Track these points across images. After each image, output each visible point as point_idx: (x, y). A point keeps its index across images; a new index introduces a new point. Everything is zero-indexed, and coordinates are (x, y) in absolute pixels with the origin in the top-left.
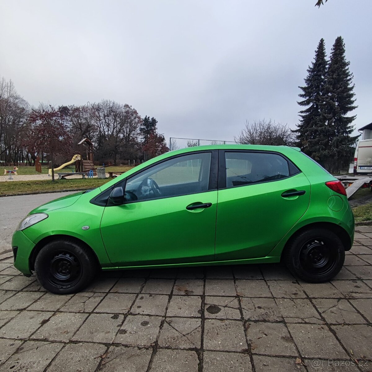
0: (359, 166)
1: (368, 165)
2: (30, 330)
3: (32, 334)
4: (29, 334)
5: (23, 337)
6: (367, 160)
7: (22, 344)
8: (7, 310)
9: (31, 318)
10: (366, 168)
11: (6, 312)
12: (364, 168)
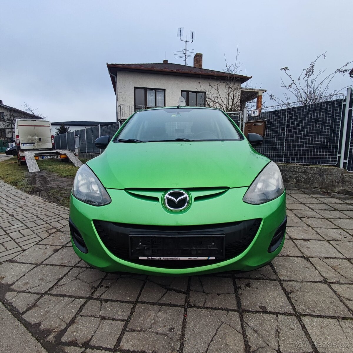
0: (22, 143)
1: (30, 142)
2: (319, 243)
3: (321, 240)
4: (322, 242)
5: (327, 243)
6: (28, 138)
7: (332, 241)
8: (315, 268)
9: (309, 248)
10: (28, 145)
11: (318, 268)
12: (26, 145)
